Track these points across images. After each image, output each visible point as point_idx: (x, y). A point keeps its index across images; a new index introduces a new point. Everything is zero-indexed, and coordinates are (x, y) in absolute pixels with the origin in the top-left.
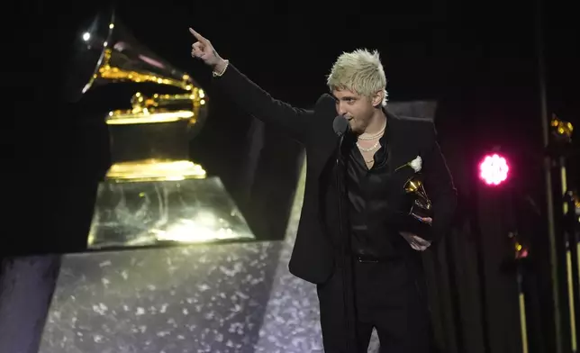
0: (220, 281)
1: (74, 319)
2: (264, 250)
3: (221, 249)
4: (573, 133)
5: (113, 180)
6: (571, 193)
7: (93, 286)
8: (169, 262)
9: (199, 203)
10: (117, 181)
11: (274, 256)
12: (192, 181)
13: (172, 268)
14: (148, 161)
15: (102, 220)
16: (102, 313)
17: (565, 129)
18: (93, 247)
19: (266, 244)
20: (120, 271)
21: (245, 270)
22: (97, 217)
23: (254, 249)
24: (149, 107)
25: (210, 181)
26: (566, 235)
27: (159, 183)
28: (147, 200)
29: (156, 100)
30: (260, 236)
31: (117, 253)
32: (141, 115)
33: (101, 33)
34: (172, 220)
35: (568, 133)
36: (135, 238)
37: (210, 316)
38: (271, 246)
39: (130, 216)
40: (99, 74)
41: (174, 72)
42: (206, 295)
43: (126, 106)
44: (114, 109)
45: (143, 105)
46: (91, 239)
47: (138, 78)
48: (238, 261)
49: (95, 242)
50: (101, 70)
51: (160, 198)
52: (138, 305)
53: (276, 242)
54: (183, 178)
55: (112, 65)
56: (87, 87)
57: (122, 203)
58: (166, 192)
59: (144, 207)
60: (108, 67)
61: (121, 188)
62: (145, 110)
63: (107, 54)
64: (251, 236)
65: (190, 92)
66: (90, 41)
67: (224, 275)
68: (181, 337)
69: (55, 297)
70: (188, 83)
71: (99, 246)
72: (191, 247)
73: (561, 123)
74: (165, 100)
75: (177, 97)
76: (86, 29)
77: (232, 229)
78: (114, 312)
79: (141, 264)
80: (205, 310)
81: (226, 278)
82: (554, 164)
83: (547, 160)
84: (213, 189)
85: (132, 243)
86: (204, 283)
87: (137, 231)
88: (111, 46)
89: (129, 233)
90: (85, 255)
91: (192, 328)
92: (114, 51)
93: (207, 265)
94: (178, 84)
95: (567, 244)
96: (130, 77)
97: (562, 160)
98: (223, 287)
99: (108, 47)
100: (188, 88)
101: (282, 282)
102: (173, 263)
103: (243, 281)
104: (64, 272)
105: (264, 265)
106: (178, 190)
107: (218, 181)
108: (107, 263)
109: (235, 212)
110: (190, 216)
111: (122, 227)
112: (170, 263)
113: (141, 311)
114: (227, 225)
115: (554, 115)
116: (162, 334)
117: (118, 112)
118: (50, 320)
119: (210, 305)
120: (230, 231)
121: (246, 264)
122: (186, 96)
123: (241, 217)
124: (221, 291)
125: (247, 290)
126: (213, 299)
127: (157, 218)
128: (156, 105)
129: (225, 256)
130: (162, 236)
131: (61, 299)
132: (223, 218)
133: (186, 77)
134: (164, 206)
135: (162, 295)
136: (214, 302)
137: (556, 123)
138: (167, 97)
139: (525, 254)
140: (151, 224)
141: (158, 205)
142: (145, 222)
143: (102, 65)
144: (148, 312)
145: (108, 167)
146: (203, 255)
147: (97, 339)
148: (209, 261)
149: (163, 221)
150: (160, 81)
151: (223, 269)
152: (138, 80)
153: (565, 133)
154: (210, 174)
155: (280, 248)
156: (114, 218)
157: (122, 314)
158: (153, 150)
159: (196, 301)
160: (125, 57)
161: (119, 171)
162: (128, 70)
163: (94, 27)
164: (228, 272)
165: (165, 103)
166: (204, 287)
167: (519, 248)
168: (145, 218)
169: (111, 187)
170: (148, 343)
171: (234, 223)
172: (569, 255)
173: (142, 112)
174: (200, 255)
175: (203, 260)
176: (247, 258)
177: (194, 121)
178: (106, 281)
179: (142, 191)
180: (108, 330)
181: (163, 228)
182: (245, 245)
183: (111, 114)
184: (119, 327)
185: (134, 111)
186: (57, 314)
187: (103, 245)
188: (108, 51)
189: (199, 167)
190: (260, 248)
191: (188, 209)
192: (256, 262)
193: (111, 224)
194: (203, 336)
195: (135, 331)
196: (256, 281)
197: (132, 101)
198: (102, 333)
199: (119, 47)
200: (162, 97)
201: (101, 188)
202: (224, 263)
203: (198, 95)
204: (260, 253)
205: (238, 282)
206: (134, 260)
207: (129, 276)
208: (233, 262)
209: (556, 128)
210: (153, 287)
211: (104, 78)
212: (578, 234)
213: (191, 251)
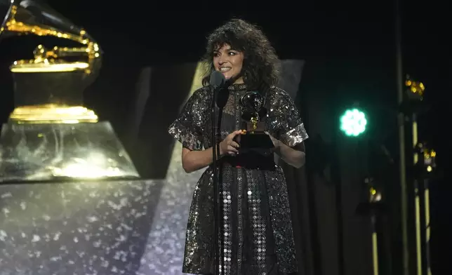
0: (107, 214)
2: (147, 187)
3: (110, 185)
4: (425, 92)
5: (15, 122)
6: (421, 146)
8: (63, 195)
9: (90, 144)
10: (19, 123)
11: (156, 192)
12: (86, 124)
13: (65, 202)
14: (47, 106)
16: (2, 239)
17: (418, 88)
19: (149, 182)
20: (20, 202)
21: (130, 205)
23: (138, 186)
24: (50, 58)
25: (100, 125)
27: (56, 125)
28: (45, 141)
29: (56, 52)
30: (144, 175)
31: (17, 186)
32: (42, 65)
34: (66, 158)
35: (420, 92)
36: (33, 173)
37: (98, 244)
38: (154, 184)
39: (29, 153)
40: (6, 27)
41: (72, 27)
42: (95, 226)
43: (29, 57)
44: (18, 59)
45: (44, 56)
47: (41, 32)
48: (123, 196)
50: (8, 24)
51: (56, 139)
52: (34, 232)
53: (157, 181)
54: (77, 122)
55: (18, 20)
57: (23, 142)
58: (62, 133)
59: (42, 147)
60: (14, 22)
61: (22, 129)
62: (46, 60)
63: (13, 10)
64: (136, 174)
65: (86, 46)
67: (111, 208)
68: (71, 262)
70: (84, 38)
72: (83, 183)
73: (414, 84)
74: (64, 52)
75: (75, 50)
77: (120, 168)
78: (13, 239)
79: (38, 197)
80: (94, 239)
81: (113, 212)
82: (407, 119)
83: (401, 116)
84: (103, 132)
85: (30, 178)
86: (93, 215)
87: (36, 168)
88: (17, 3)
89: (28, 169)
91: (82, 254)
92: (19, 7)
93: (95, 200)
94: (75, 38)
95: (416, 190)
96: (33, 31)
97: (414, 116)
98: (110, 219)
99: (14, 3)
100: (85, 42)
102: (67, 197)
103: (128, 215)
105: (147, 200)
106: (73, 132)
107: (108, 126)
108: (8, 195)
109: (123, 153)
110: (83, 155)
111: (22, 163)
114: (115, 164)
115: (408, 77)
116: (55, 259)
117: (22, 61)
119: (98, 235)
120: (117, 169)
121: (131, 200)
122: (82, 50)
123: (127, 158)
124: (108, 223)
125: (132, 222)
126: (101, 229)
127: (54, 156)
128: (56, 56)
129: (112, 191)
130: (58, 172)
132: (112, 158)
133: (83, 32)
134: (59, 146)
135: (56, 225)
136: (102, 233)
137: (409, 83)
138: (66, 49)
139: (379, 198)
140: (48, 162)
141: (55, 144)
142: (43, 159)
143: (9, 20)
144: (42, 239)
145: (11, 110)
146: (93, 190)
148: (98, 195)
149: (58, 159)
150: (60, 35)
151: (110, 203)
152: (40, 34)
153: (417, 92)
154: (102, 118)
155: (160, 187)
156: (15, 156)
157: (19, 241)
158: (52, 96)
159: (85, 231)
160: (29, 13)
161: (21, 114)
162: (32, 25)
164: (115, 207)
165: (64, 55)
166: (93, 219)
167: (374, 192)
168: (43, 155)
169: (13, 128)
170: (41, 267)
171: (121, 163)
172: (417, 201)
173: (43, 62)
174: (90, 190)
175: (93, 195)
176: (132, 194)
177: (88, 72)
178: (6, 211)
179: (41, 132)
180: (7, 254)
181: (59, 165)
182: (130, 183)
183: (15, 63)
184: (17, 251)
185: (36, 61)
187: (5, 179)
188: (14, 7)
189: (91, 113)
190: (144, 185)
191: (82, 149)
192: (140, 198)
193: (13, 161)
194: (91, 262)
195: (31, 256)
196: (139, 215)
197: (34, 52)
199: (24, 4)
200: (61, 49)
201: (5, 128)
202: (111, 198)
203: (93, 49)
204: (144, 190)
205: (124, 215)
206: (32, 193)
207: (27, 207)
208: (120, 197)
209: (409, 87)
210: (47, 218)
211: (11, 31)
212: (426, 182)
213: (82, 187)
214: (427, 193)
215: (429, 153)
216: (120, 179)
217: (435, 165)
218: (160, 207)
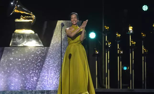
1: (6, 61)
3: (37, 48)
4: (109, 29)
5: (16, 33)
6: (108, 41)
7: (10, 54)
9: (33, 38)
11: (47, 50)
12: (32, 34)
13: (26, 51)
14: (23, 29)
15: (13, 41)
16: (12, 59)
17: (107, 28)
18: (11, 46)
19: (46, 48)
20: (16, 51)
21: (41, 53)
22: (12, 40)
23: (43, 48)
24: (24, 18)
26: (106, 49)
27: (25, 34)
28: (22, 37)
29: (25, 17)
30: (45, 46)
31: (16, 48)
32: (22, 20)
33: (15, 3)
34: (27, 42)
36: (19, 45)
37: (34, 61)
39: (18, 40)
41: (29, 12)
42: (33, 57)
45: (22, 18)
46: (10, 44)
47: (22, 12)
49: (11, 45)
52: (19, 58)
53: (48, 47)
54: (29, 33)
55: (17, 10)
56: (12, 14)
57: (17, 38)
59: (22, 39)
60: (16, 10)
61: (17, 35)
62: (23, 19)
64: (43, 46)
65: (32, 16)
66: (13, 5)
67: (37, 53)
68: (27, 65)
69: (3, 56)
70: (32, 14)
71: (12, 46)
74: (27, 17)
76: (12, 2)
77: (39, 44)
78: (14, 60)
79: (20, 50)
82: (105, 35)
83: (103, 34)
84: (36, 36)
85: (19, 46)
87: (20, 44)
88: (17, 6)
89: (18, 44)
90: (9, 47)
91: (30, 64)
93: (33, 51)
94: (30, 14)
95: (106, 51)
98: (37, 56)
99: (16, 6)
100: (32, 15)
101: (49, 56)
102: (27, 50)
104: (5, 51)
106: (29, 36)
107: (37, 34)
108: (13, 50)
109: (40, 41)
110: (31, 41)
111: (17, 42)
112: (26, 50)
113: (20, 60)
114: (38, 43)
115: (105, 25)
116: (24, 64)
117: (18, 19)
118: (1, 60)
121: (41, 51)
122: (31, 17)
125: (42, 57)
126: (35, 58)
127: (24, 41)
129: (37, 50)
130: (25, 45)
131: (4, 56)
132: (38, 42)
133: (32, 13)
135: (24, 57)
136: (35, 59)
139: (98, 53)
140: (23, 42)
141: (25, 38)
143: (15, 10)
144: (21, 60)
145: (15, 30)
146: (33, 49)
147: (11, 65)
149: (25, 42)
150: (26, 13)
151: (37, 52)
152: (22, 13)
154: (35, 33)
155: (49, 49)
156: (15, 41)
157: (16, 60)
158: (24, 27)
159: (31, 58)
160: (19, 8)
161: (17, 31)
162: (20, 11)
163: (14, 2)
164: (38, 53)
166: (33, 56)
167: (97, 51)
168: (22, 41)
170: (21, 66)
171: (40, 43)
172: (106, 53)
175: (33, 50)
177: (32, 22)
178: (13, 53)
179: (21, 35)
182: (41, 48)
183: (16, 19)
184: (15, 63)
185: (21, 19)
186: (3, 59)
187: (13, 46)
189: (33, 31)
190: (45, 48)
191: (31, 40)
192: (44, 51)
193: (15, 42)
194: (32, 65)
195: (18, 64)
196: (43, 55)
197: (20, 17)
198: (12, 63)
199: (18, 6)
201: (13, 34)
202: (37, 51)
203: (34, 17)
204: (44, 49)
205: (40, 55)
206: (19, 49)
207: (18, 52)
208: (39, 51)
209: (105, 28)
210: (22, 55)
211: (15, 12)
212: (108, 49)
213: (30, 48)
214: (109, 52)
215: (109, 43)
216: (39, 47)
217: (111, 46)
218: (48, 53)
